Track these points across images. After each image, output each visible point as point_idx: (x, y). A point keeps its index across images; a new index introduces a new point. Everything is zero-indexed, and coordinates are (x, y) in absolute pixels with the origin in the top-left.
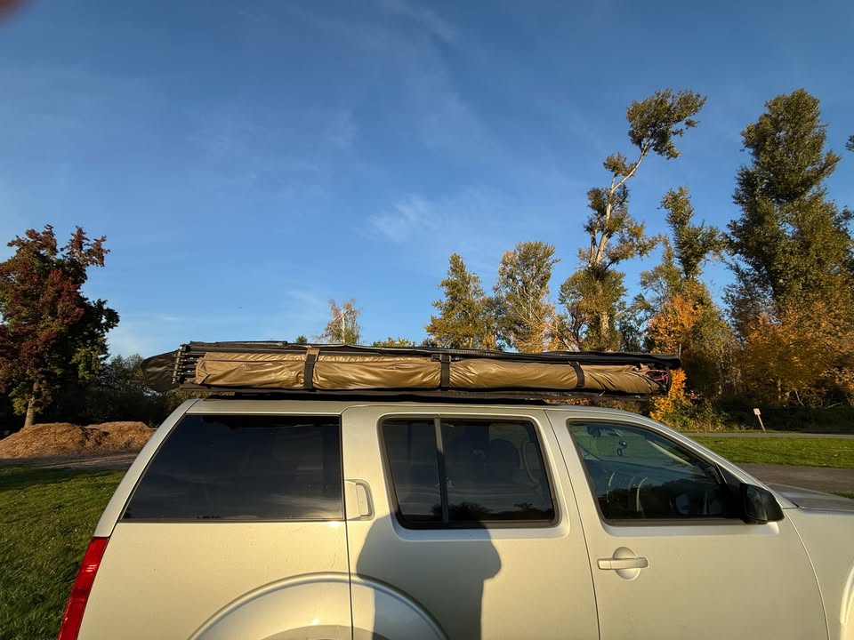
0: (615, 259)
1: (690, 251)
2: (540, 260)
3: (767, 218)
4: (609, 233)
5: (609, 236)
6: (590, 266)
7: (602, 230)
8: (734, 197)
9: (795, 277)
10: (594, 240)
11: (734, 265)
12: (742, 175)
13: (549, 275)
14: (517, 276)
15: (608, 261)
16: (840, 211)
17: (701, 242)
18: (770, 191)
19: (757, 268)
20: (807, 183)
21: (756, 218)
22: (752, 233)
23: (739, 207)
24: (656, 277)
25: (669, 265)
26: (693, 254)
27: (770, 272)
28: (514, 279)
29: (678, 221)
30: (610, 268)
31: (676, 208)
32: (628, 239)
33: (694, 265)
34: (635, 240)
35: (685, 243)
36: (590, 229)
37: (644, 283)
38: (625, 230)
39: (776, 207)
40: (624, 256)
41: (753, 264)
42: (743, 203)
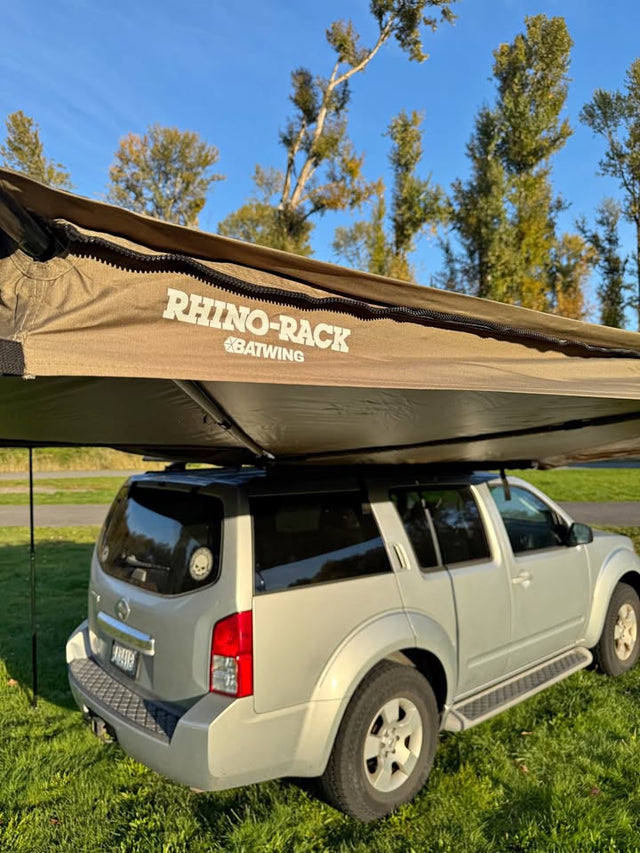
0: (319, 207)
1: (408, 215)
2: (190, 168)
3: (494, 189)
4: (317, 157)
5: (316, 164)
6: (281, 207)
7: (308, 150)
8: (468, 147)
9: (503, 275)
10: (291, 162)
11: (445, 242)
12: (481, 115)
13: (203, 201)
14: (145, 191)
15: (309, 207)
16: (554, 197)
17: (422, 205)
18: (503, 151)
19: (471, 254)
20: (538, 153)
21: (484, 187)
22: (475, 203)
23: (469, 163)
24: (354, 239)
25: (377, 227)
26: (410, 219)
27: (482, 264)
28: (139, 195)
29: (403, 164)
30: (309, 219)
31: (404, 143)
32: (338, 176)
33: (408, 237)
34: (348, 179)
35: (405, 201)
36: (288, 142)
37: (337, 246)
38: (338, 160)
39: (505, 176)
40: (333, 205)
41: (468, 250)
42: (475, 158)
